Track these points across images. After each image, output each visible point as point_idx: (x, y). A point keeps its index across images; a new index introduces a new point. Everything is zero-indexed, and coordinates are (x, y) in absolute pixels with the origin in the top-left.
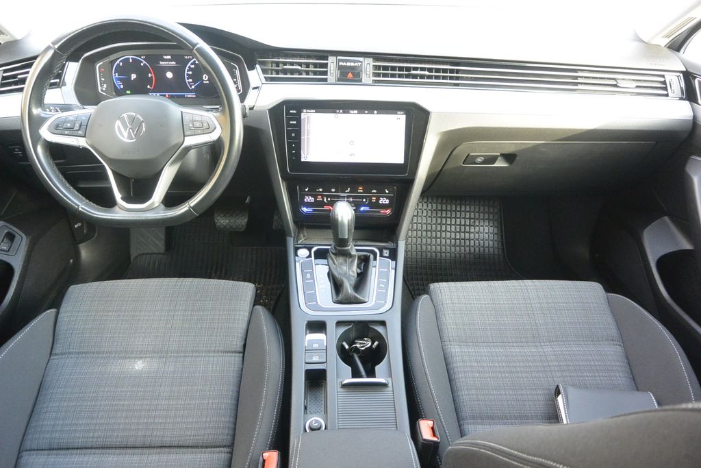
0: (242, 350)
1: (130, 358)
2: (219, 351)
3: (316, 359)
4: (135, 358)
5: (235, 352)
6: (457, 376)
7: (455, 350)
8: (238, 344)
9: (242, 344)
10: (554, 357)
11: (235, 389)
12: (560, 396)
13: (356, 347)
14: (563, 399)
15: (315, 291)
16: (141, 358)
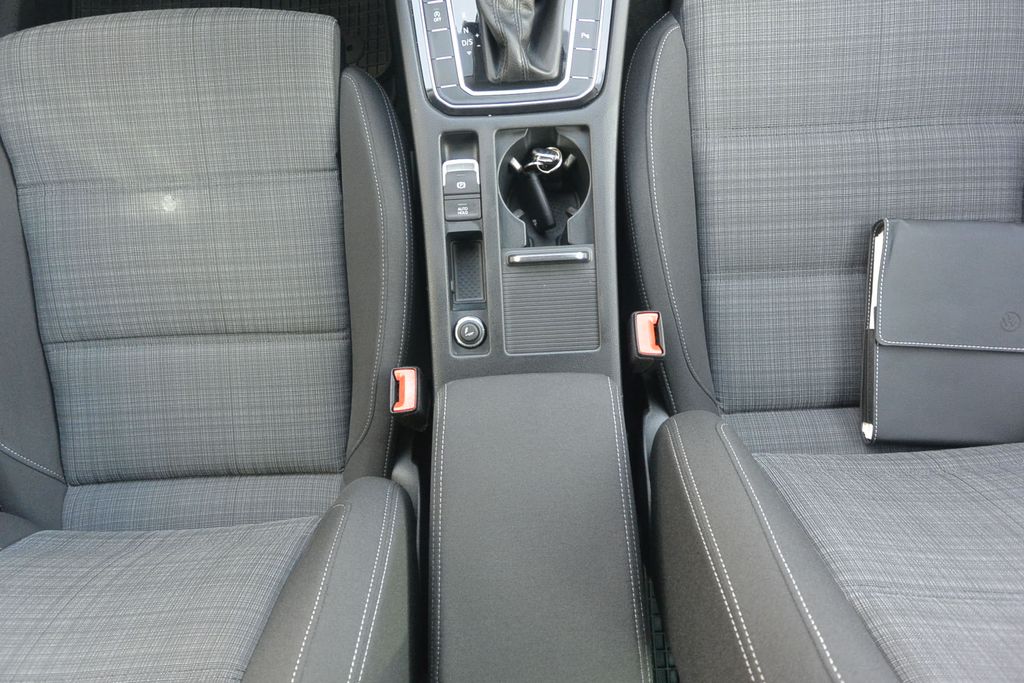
0: (335, 166)
1: (148, 190)
2: (296, 171)
3: (463, 212)
4: (158, 189)
5: (325, 170)
6: (710, 199)
7: (716, 148)
8: (326, 155)
9: (333, 155)
10: (893, 156)
11: (336, 239)
12: (881, 235)
13: (535, 166)
14: (884, 244)
15: (454, 57)
16: (167, 190)
